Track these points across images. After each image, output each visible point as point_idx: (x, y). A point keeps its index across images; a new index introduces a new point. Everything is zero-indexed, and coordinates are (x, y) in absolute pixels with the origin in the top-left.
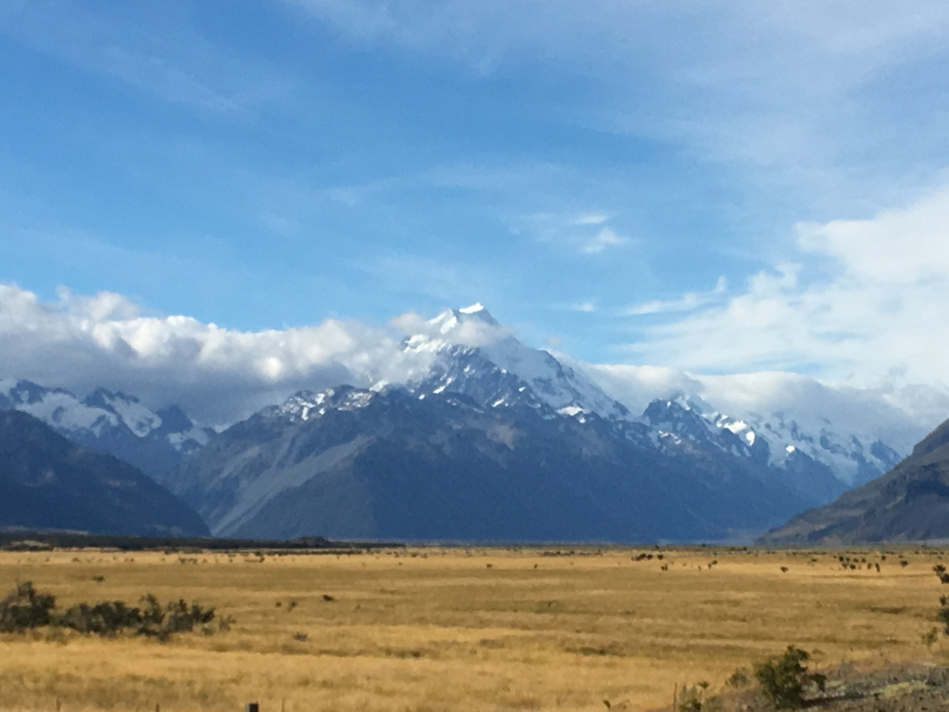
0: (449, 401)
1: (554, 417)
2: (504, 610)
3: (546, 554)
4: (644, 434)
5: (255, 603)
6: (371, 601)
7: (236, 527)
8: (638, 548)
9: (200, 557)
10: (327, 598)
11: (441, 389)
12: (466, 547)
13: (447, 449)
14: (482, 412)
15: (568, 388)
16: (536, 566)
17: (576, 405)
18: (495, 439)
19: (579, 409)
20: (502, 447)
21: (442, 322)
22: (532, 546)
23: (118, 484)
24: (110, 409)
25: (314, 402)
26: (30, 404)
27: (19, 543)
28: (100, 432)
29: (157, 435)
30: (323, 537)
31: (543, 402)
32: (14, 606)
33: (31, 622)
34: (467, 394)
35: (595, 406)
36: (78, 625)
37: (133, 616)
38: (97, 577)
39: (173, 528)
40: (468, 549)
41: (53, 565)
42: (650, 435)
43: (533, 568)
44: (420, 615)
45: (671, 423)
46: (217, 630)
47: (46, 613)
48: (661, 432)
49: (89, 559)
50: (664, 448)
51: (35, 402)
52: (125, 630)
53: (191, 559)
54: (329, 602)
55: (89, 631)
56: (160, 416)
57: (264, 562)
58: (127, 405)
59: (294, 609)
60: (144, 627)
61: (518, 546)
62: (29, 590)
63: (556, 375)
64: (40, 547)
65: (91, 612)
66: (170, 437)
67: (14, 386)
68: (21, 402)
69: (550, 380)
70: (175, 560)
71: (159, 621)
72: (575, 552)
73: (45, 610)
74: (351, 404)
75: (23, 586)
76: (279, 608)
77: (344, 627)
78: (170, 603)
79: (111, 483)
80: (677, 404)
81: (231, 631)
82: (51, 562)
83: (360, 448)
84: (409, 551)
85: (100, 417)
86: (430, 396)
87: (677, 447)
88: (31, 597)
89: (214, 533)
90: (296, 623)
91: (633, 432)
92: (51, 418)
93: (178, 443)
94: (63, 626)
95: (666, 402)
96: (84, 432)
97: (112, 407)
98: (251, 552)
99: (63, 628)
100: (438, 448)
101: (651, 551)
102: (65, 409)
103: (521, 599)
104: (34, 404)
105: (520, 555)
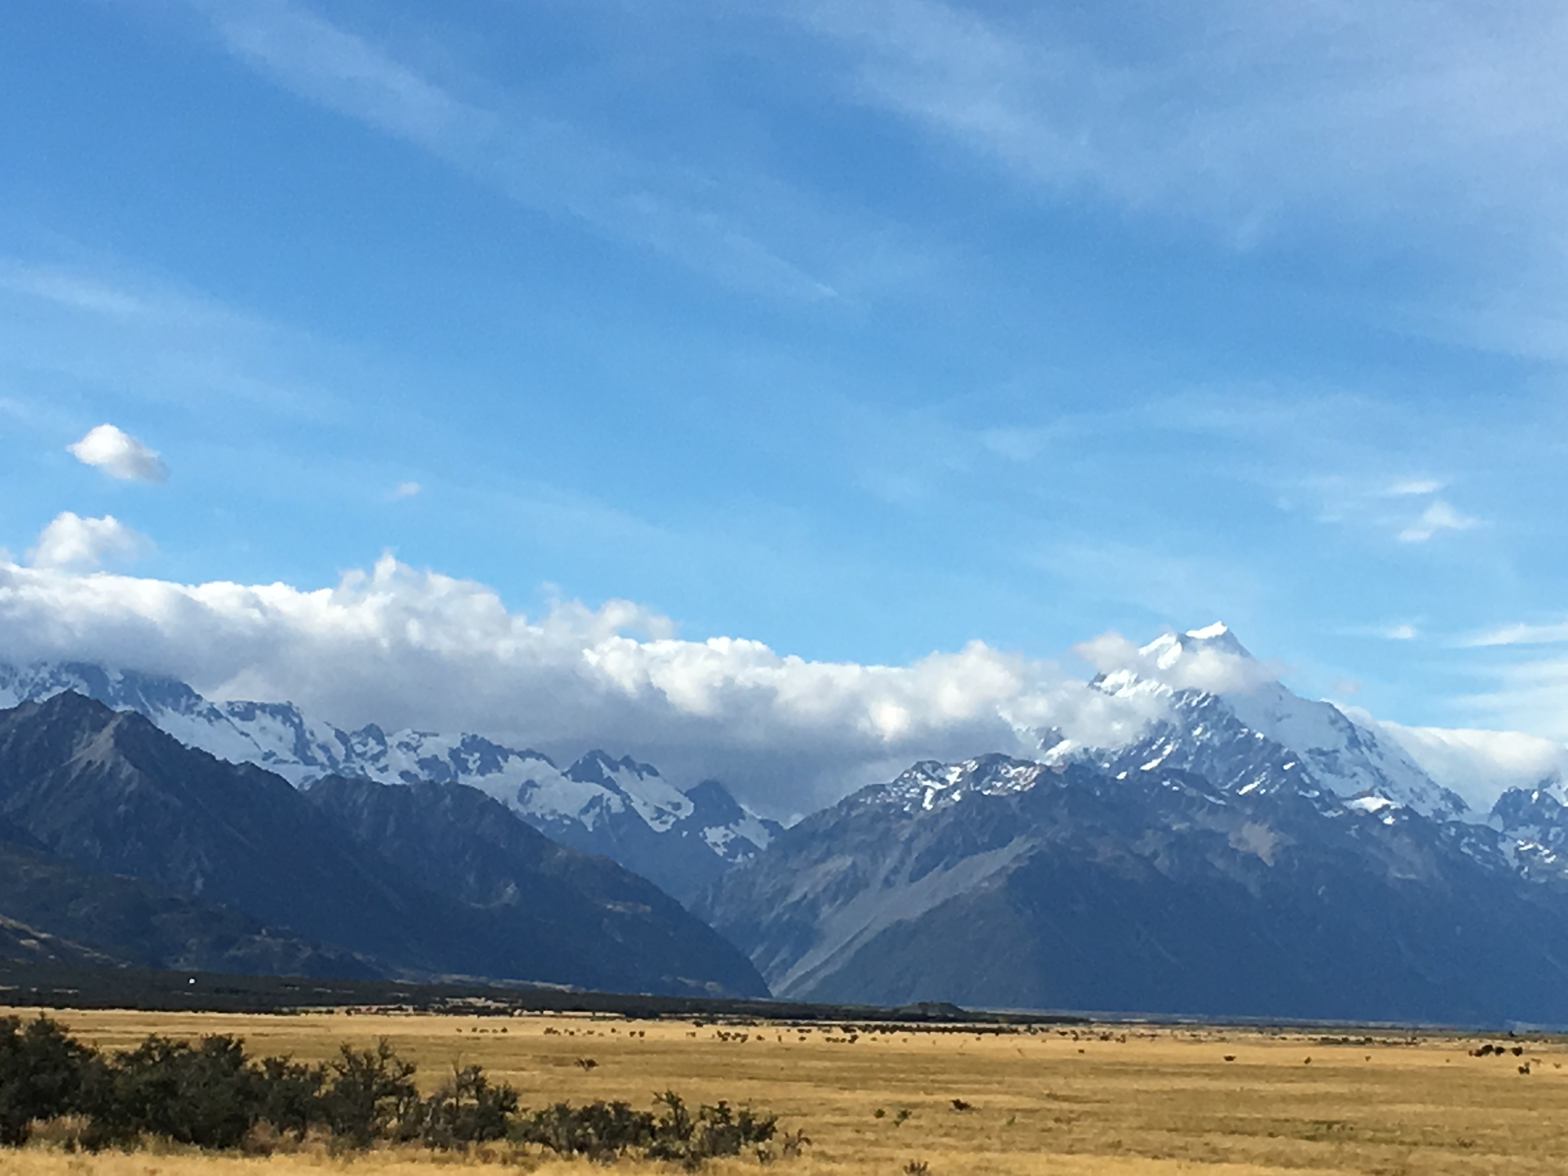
0: (1166, 783)
1: (1341, 812)
2: (1253, 1134)
3: (1325, 1042)
4: (1494, 846)
5: (844, 1112)
6: (1032, 1112)
7: (811, 985)
8: (1478, 1035)
9: (752, 1032)
10: (960, 1106)
11: (1155, 763)
12: (1190, 1026)
13: (1162, 863)
14: (1221, 802)
15: (1366, 765)
16: (1308, 1061)
17: (1377, 794)
18: (1242, 848)
19: (1384, 801)
20: (1252, 861)
21: (1157, 653)
22: (1302, 1028)
23: (619, 908)
24: (611, 785)
25: (942, 781)
26: (483, 774)
27: (458, 1002)
28: (594, 823)
29: (686, 830)
30: (954, 1003)
31: (1325, 789)
32: (451, 1105)
33: (476, 1134)
34: (1197, 772)
35: (1411, 796)
36: (553, 1140)
37: (643, 1126)
38: (583, 1060)
39: (708, 984)
40: (1194, 1030)
41: (513, 1038)
42: (1502, 846)
43: (1303, 1064)
44: (1111, 1137)
45: (1538, 828)
46: (780, 1154)
47: (502, 1117)
48: (1521, 843)
49: (571, 1029)
50: (1526, 869)
51: (490, 772)
52: (629, 1149)
53: (738, 1035)
54: (964, 1111)
55: (571, 1151)
56: (691, 799)
57: (857, 1041)
58: (638, 778)
59: (906, 1121)
60: (661, 1144)
61: (1280, 1027)
62: (475, 1079)
63: (1345, 742)
64: (492, 1007)
65: (575, 1119)
66: (708, 834)
67: (457, 744)
68: (466, 770)
69: (1336, 751)
70: (710, 1036)
71: (684, 1136)
72: (1374, 1038)
73: (500, 1113)
74: (1005, 784)
75: (465, 1073)
76: (881, 1119)
77: (988, 1155)
78: (703, 1107)
79: (610, 906)
80: (1549, 796)
81: (803, 1156)
82: (510, 1033)
83: (1018, 857)
84: (1096, 1030)
85: (594, 798)
86: (1135, 774)
87: (1546, 868)
88: (478, 1090)
89: (776, 991)
90: (909, 1146)
91: (1473, 840)
92: (515, 799)
93: (719, 843)
94: (529, 1140)
95: (1529, 793)
96: (567, 822)
97: (614, 783)
98: (835, 1025)
99: (528, 1144)
100: (1148, 861)
101: (1501, 1041)
102: (538, 783)
103: (1283, 1116)
104: (489, 776)
105: (1281, 1041)
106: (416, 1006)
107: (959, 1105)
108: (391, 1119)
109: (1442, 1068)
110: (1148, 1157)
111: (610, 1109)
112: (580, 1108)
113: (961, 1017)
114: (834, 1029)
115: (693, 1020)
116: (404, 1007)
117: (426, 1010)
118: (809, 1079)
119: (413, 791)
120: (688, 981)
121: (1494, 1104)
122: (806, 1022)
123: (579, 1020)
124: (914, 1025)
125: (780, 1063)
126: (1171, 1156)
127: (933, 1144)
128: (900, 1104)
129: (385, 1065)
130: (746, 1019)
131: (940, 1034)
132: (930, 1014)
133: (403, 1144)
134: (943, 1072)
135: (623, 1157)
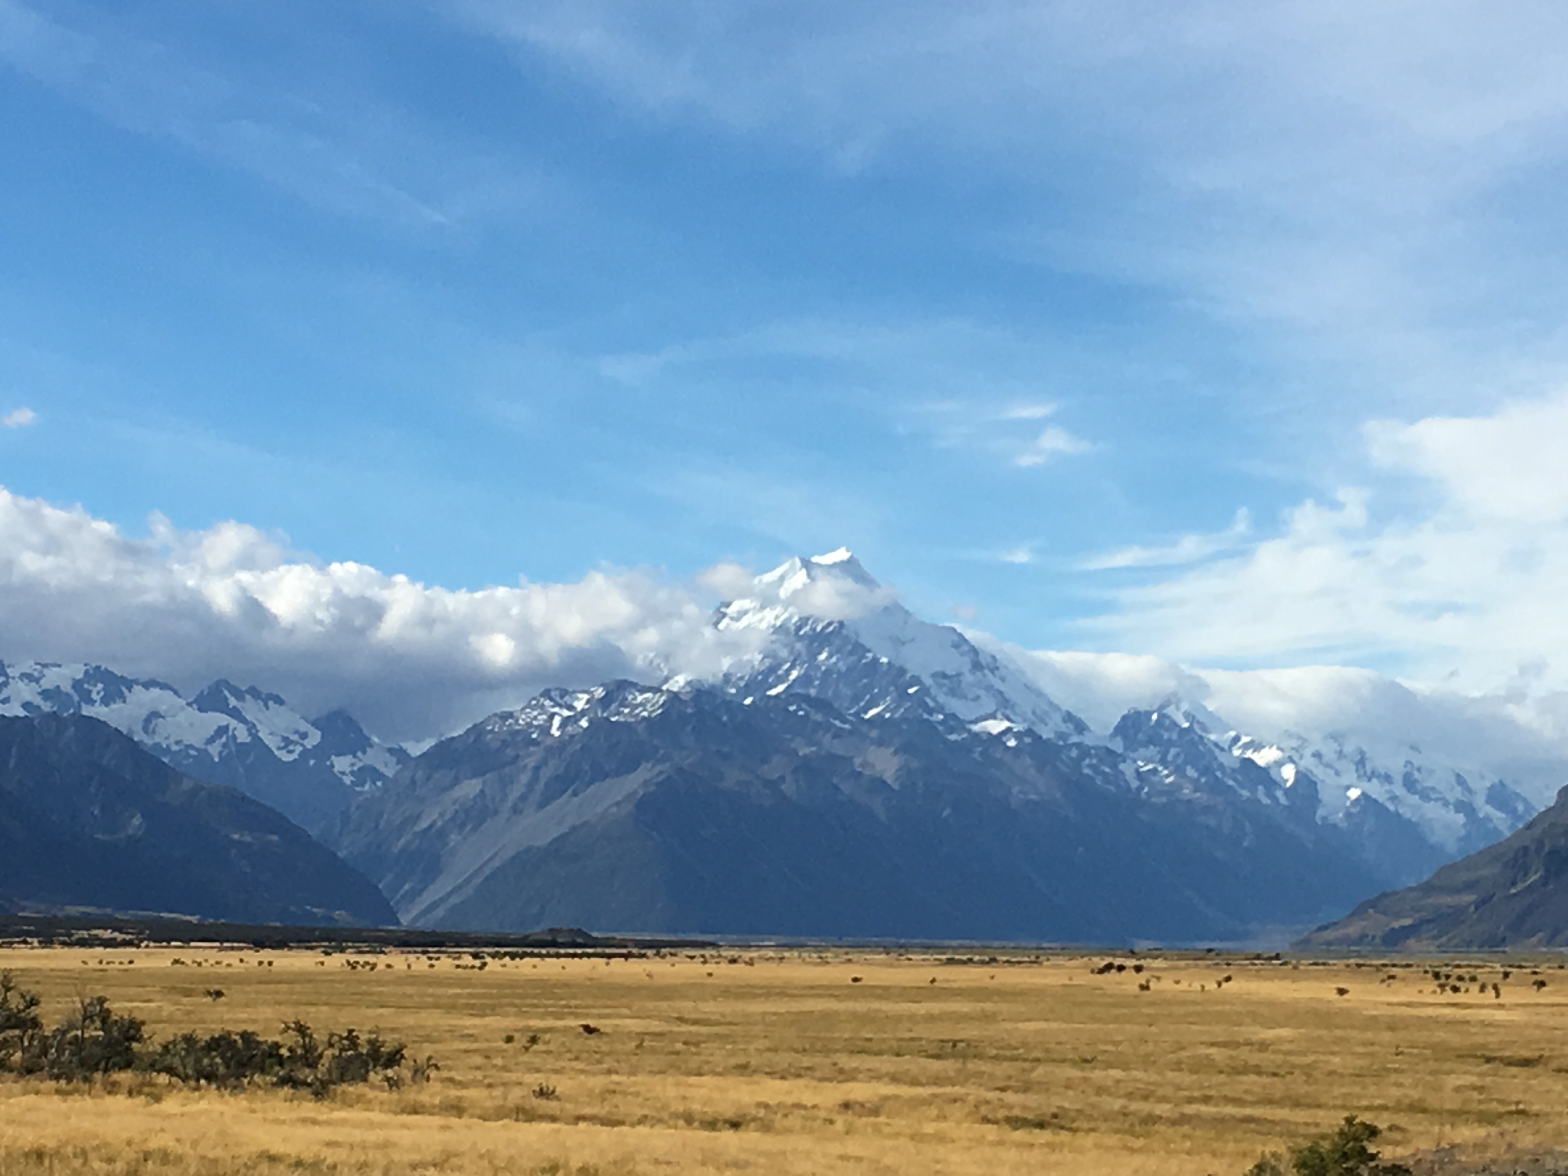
0: (792, 708)
1: (965, 735)
2: (879, 1053)
3: (951, 962)
4: (1114, 766)
5: (473, 1038)
6: (661, 1034)
7: (440, 912)
8: (1101, 953)
9: (381, 961)
11: (781, 688)
12: (817, 948)
13: (788, 787)
14: (847, 726)
15: (989, 688)
16: (933, 981)
17: (1000, 716)
18: (867, 772)
19: (1006, 724)
20: (878, 784)
21: (782, 579)
22: (926, 948)
23: (248, 839)
24: (235, 714)
25: (570, 708)
26: (107, 706)
27: (84, 934)
28: (220, 753)
29: (314, 758)
30: (584, 930)
31: (948, 712)
32: (76, 1037)
33: (103, 1064)
34: (822, 696)
35: (1034, 718)
36: (180, 1069)
37: (271, 1055)
38: (212, 991)
39: (338, 912)
40: (821, 952)
41: (140, 970)
42: (1122, 766)
43: (929, 984)
44: (741, 1060)
45: (1158, 749)
46: (408, 1081)
47: (129, 1049)
48: (1140, 763)
49: (198, 960)
50: (1146, 790)
51: (115, 702)
52: (256, 1077)
53: (367, 963)
54: (594, 1035)
55: (198, 1080)
56: (317, 728)
57: (487, 968)
58: (264, 709)
59: (535, 1047)
60: (288, 1074)
61: (904, 948)
62: (101, 1011)
63: (969, 666)
64: (119, 940)
65: (202, 1048)
66: (335, 763)
67: (80, 676)
68: (92, 702)
69: (959, 675)
70: (339, 965)
71: (312, 1065)
72: (998, 958)
73: (127, 1044)
74: (632, 711)
75: (91, 1004)
76: (510, 1045)
77: (615, 1078)
78: (332, 1035)
79: (236, 837)
80: (1168, 717)
81: (431, 1082)
82: (137, 965)
83: (646, 783)
84: (724, 953)
85: (219, 727)
86: (761, 699)
87: (1166, 788)
88: (104, 1021)
89: (405, 920)
90: (538, 1071)
91: (1094, 761)
92: (140, 728)
93: (347, 772)
94: (155, 1071)
95: (1149, 714)
96: (193, 752)
97: (240, 712)
98: (464, 953)
99: (155, 1074)
100: (773, 785)
101: (1123, 959)
102: (163, 714)
103: (908, 1035)
104: (113, 706)
105: (907, 962)
106: (41, 939)
107: (589, 1030)
108: (15, 1052)
109: (1065, 986)
110: (776, 1078)
111: (237, 1038)
112: (207, 1038)
113: (591, 942)
114: (463, 955)
115: (323, 949)
116: (29, 940)
117: (52, 942)
118: (437, 1006)
119: (36, 722)
120: (315, 910)
121: (1116, 1019)
122: (436, 949)
123: (207, 951)
124: (544, 951)
125: (409, 990)
126: (799, 1076)
127: (563, 1068)
128: (528, 1029)
129: (9, 998)
130: (375, 948)
131: (570, 959)
132: (560, 940)
133: (28, 1077)
134: (574, 997)
135: (250, 1086)
